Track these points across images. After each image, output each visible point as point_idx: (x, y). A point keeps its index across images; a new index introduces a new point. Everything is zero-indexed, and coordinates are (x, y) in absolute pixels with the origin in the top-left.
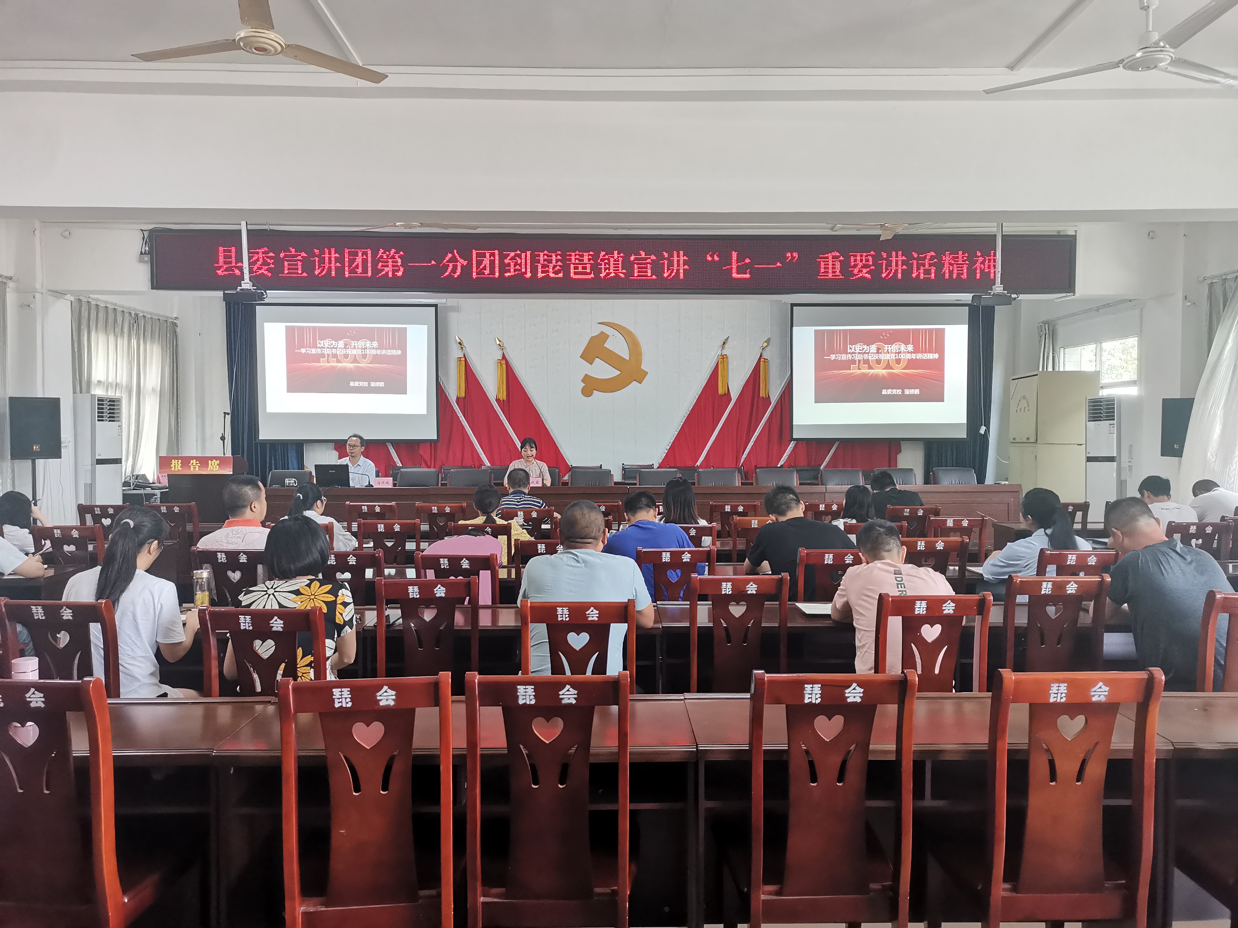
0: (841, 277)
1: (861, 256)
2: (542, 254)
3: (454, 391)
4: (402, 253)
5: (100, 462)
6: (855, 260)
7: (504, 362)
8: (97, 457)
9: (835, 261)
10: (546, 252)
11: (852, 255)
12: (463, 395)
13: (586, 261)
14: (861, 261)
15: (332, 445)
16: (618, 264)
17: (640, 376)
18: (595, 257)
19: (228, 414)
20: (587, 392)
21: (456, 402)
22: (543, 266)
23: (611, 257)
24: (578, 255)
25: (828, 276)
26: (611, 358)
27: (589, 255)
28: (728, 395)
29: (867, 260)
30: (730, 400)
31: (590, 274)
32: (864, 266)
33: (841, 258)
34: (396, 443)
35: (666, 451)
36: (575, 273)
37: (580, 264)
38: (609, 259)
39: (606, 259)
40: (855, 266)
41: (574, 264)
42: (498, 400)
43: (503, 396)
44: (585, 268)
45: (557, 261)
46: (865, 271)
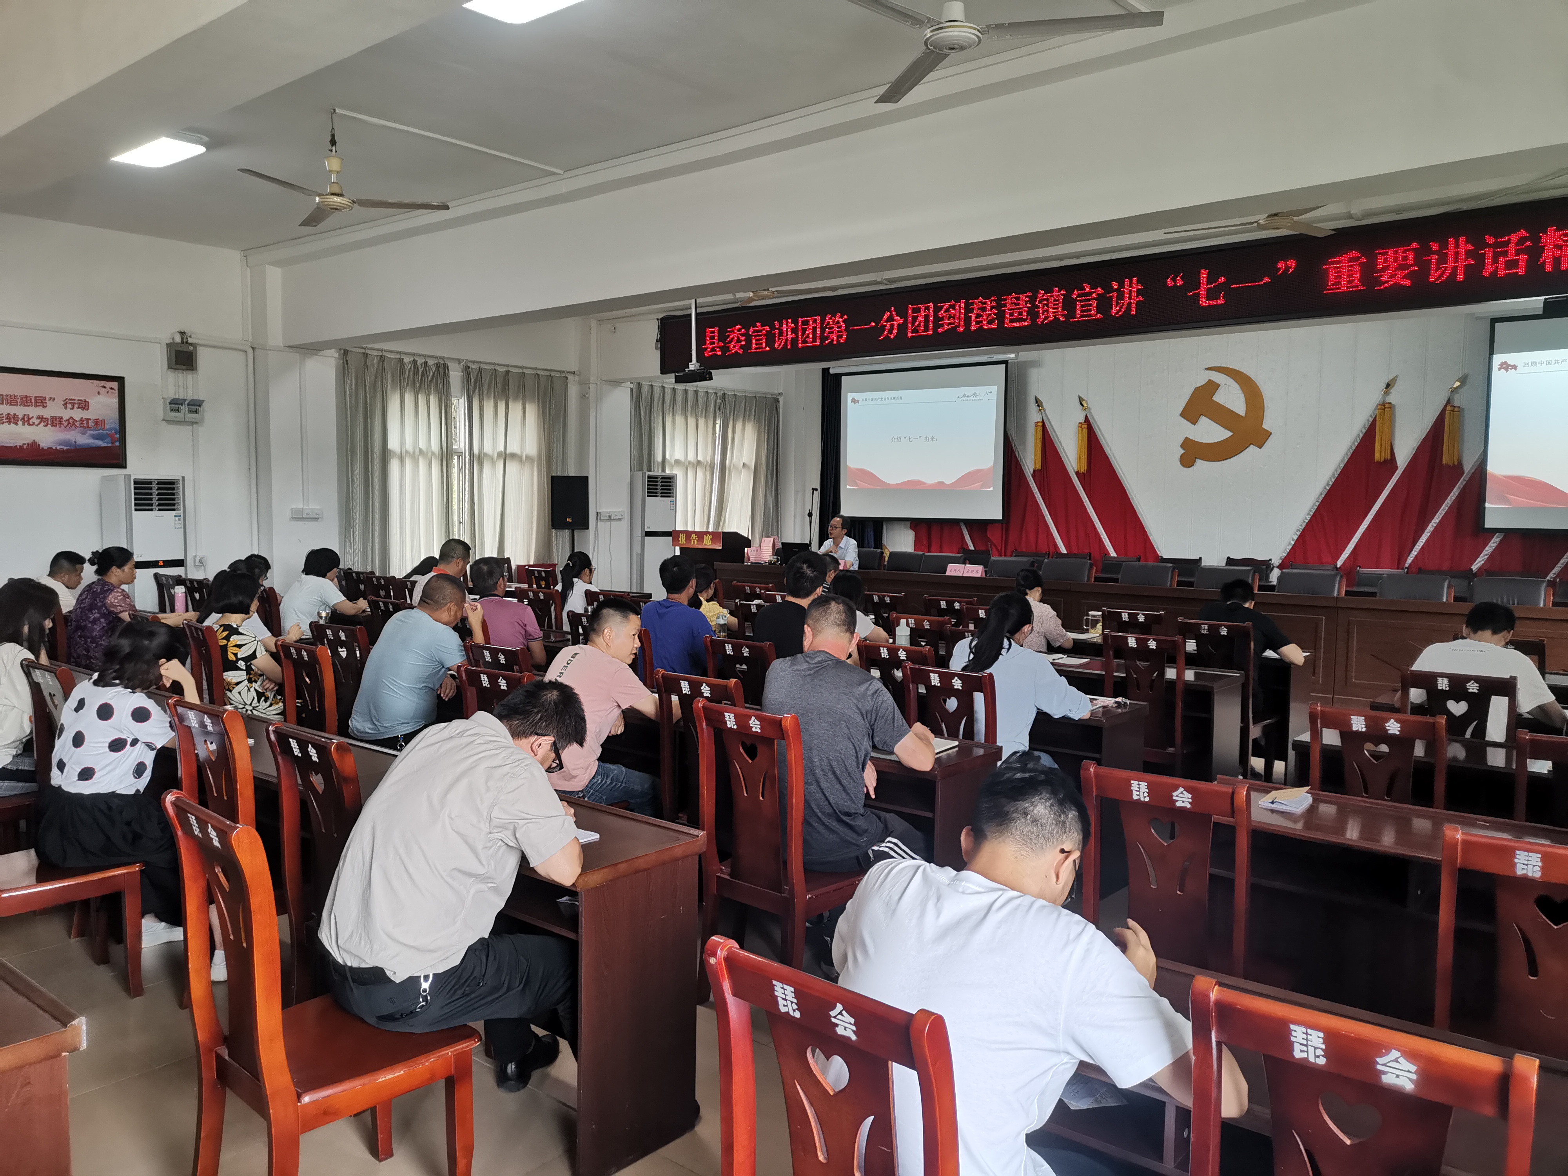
0: (1361, 288)
1: (1396, 252)
2: (976, 301)
3: (1030, 462)
4: (845, 317)
5: (649, 534)
6: (1385, 260)
7: (1086, 426)
8: (647, 530)
9: (1351, 266)
10: (980, 299)
11: (1380, 253)
12: (1039, 466)
13: (1022, 304)
14: (1396, 260)
15: (909, 523)
16: (1058, 304)
17: (1260, 438)
18: (1032, 299)
19: (816, 490)
20: (1187, 461)
21: (1032, 476)
22: (978, 316)
23: (1051, 296)
24: (1015, 298)
25: (1340, 288)
26: (1222, 416)
27: (1026, 297)
28: (1391, 463)
29: (1405, 258)
30: (1396, 468)
31: (1025, 320)
32: (1402, 267)
33: (1363, 260)
34: (969, 523)
35: (1293, 543)
36: (1011, 321)
37: (1016, 309)
38: (1047, 300)
39: (1044, 299)
40: (1386, 268)
41: (1009, 310)
42: (1077, 473)
43: (1084, 468)
44: (1020, 313)
45: (992, 307)
46: (1400, 275)
